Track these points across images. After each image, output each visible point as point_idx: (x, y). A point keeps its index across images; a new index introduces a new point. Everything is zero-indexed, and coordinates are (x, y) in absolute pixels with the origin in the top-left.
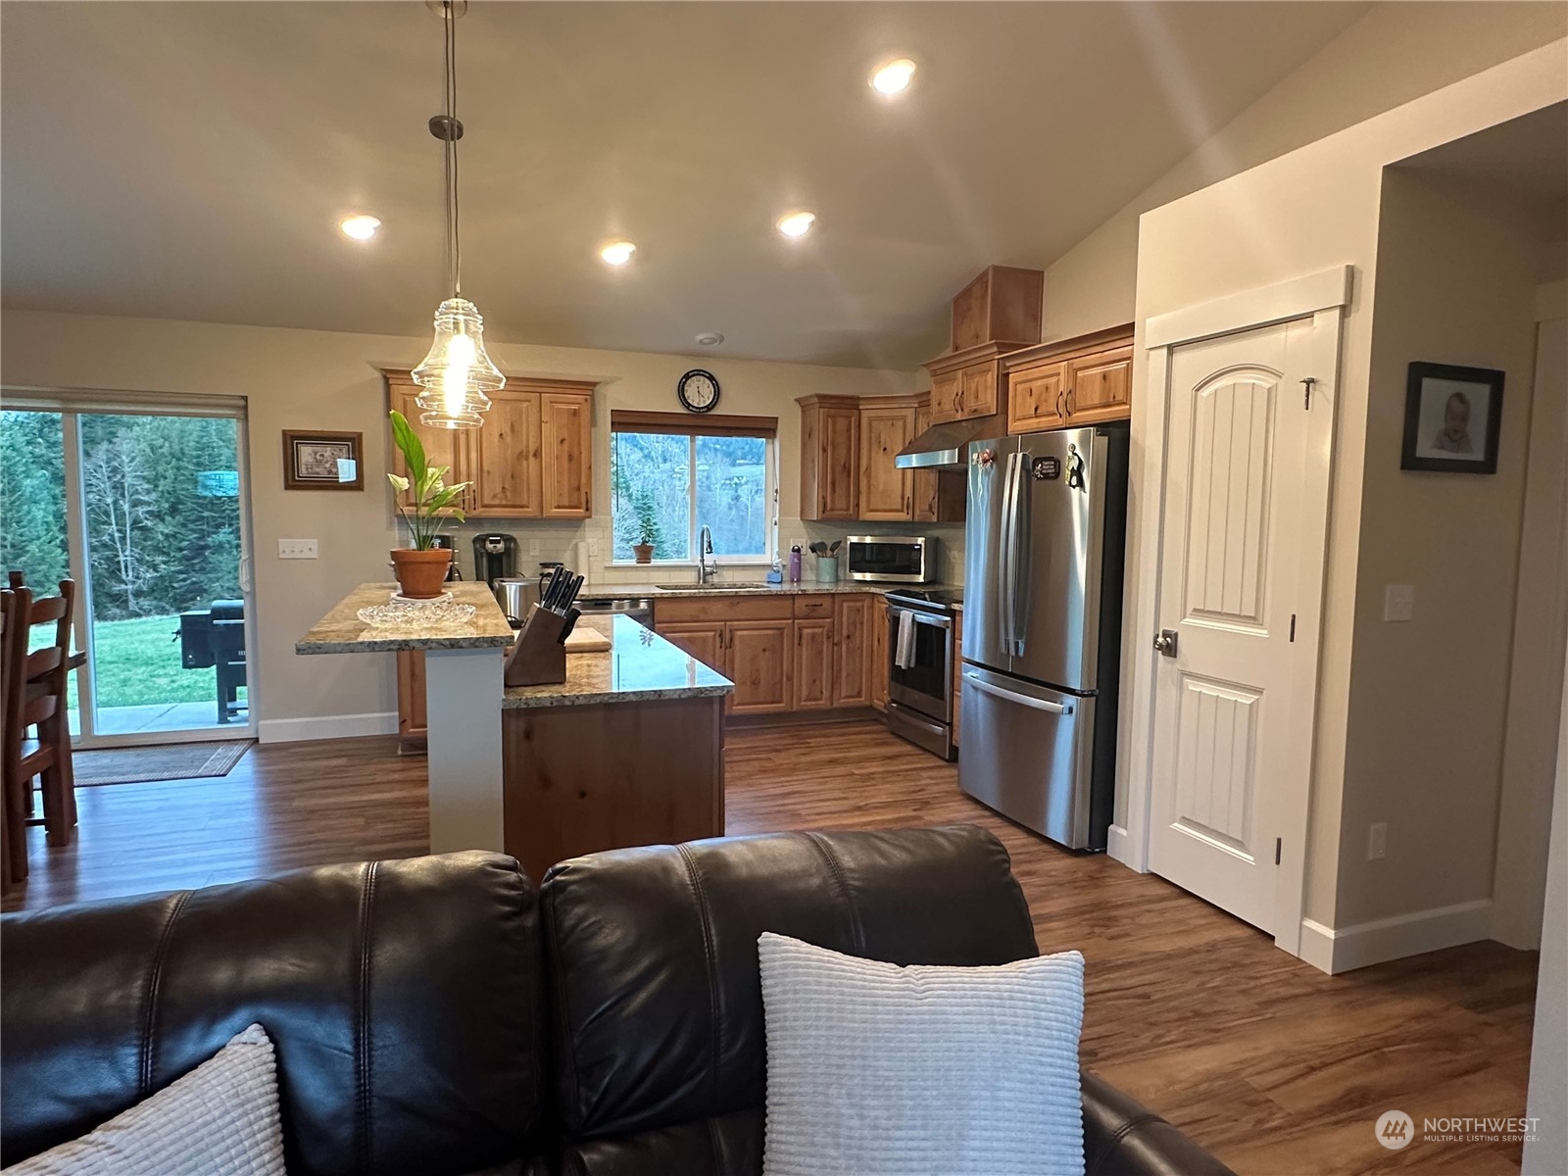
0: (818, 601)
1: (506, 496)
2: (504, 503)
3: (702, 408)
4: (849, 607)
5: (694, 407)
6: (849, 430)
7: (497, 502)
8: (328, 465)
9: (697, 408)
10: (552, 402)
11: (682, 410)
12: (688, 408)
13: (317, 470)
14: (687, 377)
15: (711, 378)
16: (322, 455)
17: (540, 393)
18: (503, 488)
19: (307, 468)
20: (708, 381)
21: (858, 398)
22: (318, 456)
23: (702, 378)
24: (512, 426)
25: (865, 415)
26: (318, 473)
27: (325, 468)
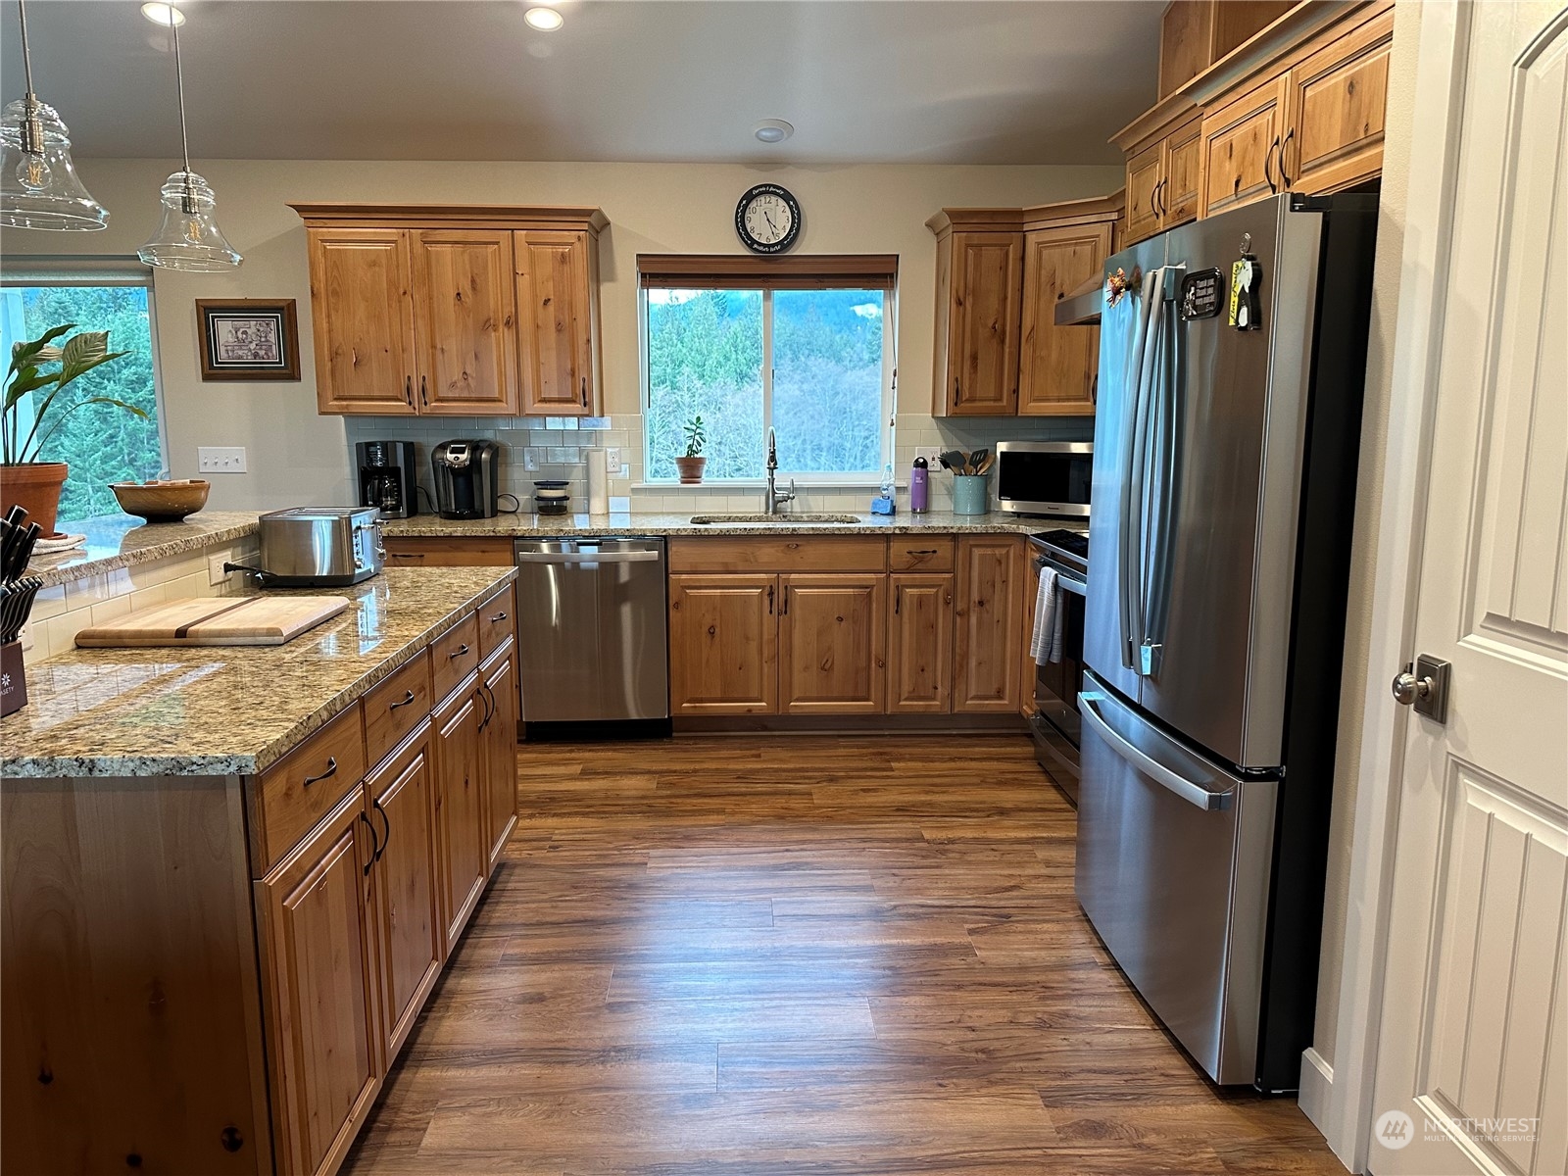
0: (929, 546)
1: (468, 384)
2: (465, 394)
3: (773, 245)
4: (982, 557)
5: (760, 244)
6: (1004, 268)
7: (456, 394)
8: (253, 346)
9: (765, 245)
10: (529, 243)
11: (744, 251)
12: (750, 246)
13: (240, 353)
14: (749, 197)
15: (787, 197)
16: (245, 333)
17: (513, 230)
18: (465, 373)
19: (227, 350)
20: (782, 203)
21: (1021, 213)
22: (239, 333)
23: (774, 198)
24: (473, 281)
25: (1032, 238)
26: (240, 357)
27: (250, 350)
